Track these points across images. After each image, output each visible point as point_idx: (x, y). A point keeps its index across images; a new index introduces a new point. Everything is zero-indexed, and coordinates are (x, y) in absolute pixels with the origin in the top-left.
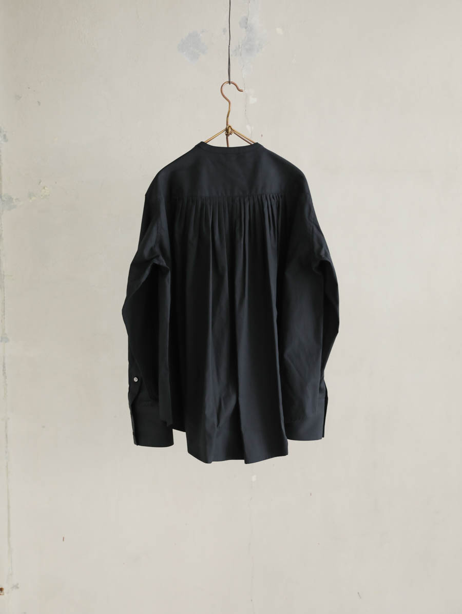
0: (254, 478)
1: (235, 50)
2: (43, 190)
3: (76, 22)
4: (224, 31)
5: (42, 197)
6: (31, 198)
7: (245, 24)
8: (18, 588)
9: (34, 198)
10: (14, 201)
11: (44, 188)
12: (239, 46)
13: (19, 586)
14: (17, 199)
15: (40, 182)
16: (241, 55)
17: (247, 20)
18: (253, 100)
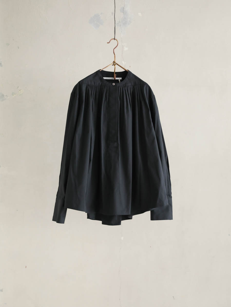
0: (122, 238)
1: (118, 23)
2: (20, 91)
3: (38, 7)
4: (112, 13)
5: (19, 95)
6: (13, 95)
7: (123, 10)
8: (2, 291)
9: (15, 95)
10: (5, 96)
11: (20, 90)
12: (120, 21)
13: (3, 290)
14: (6, 96)
15: (18, 87)
16: (120, 26)
17: (124, 8)
18: (126, 49)
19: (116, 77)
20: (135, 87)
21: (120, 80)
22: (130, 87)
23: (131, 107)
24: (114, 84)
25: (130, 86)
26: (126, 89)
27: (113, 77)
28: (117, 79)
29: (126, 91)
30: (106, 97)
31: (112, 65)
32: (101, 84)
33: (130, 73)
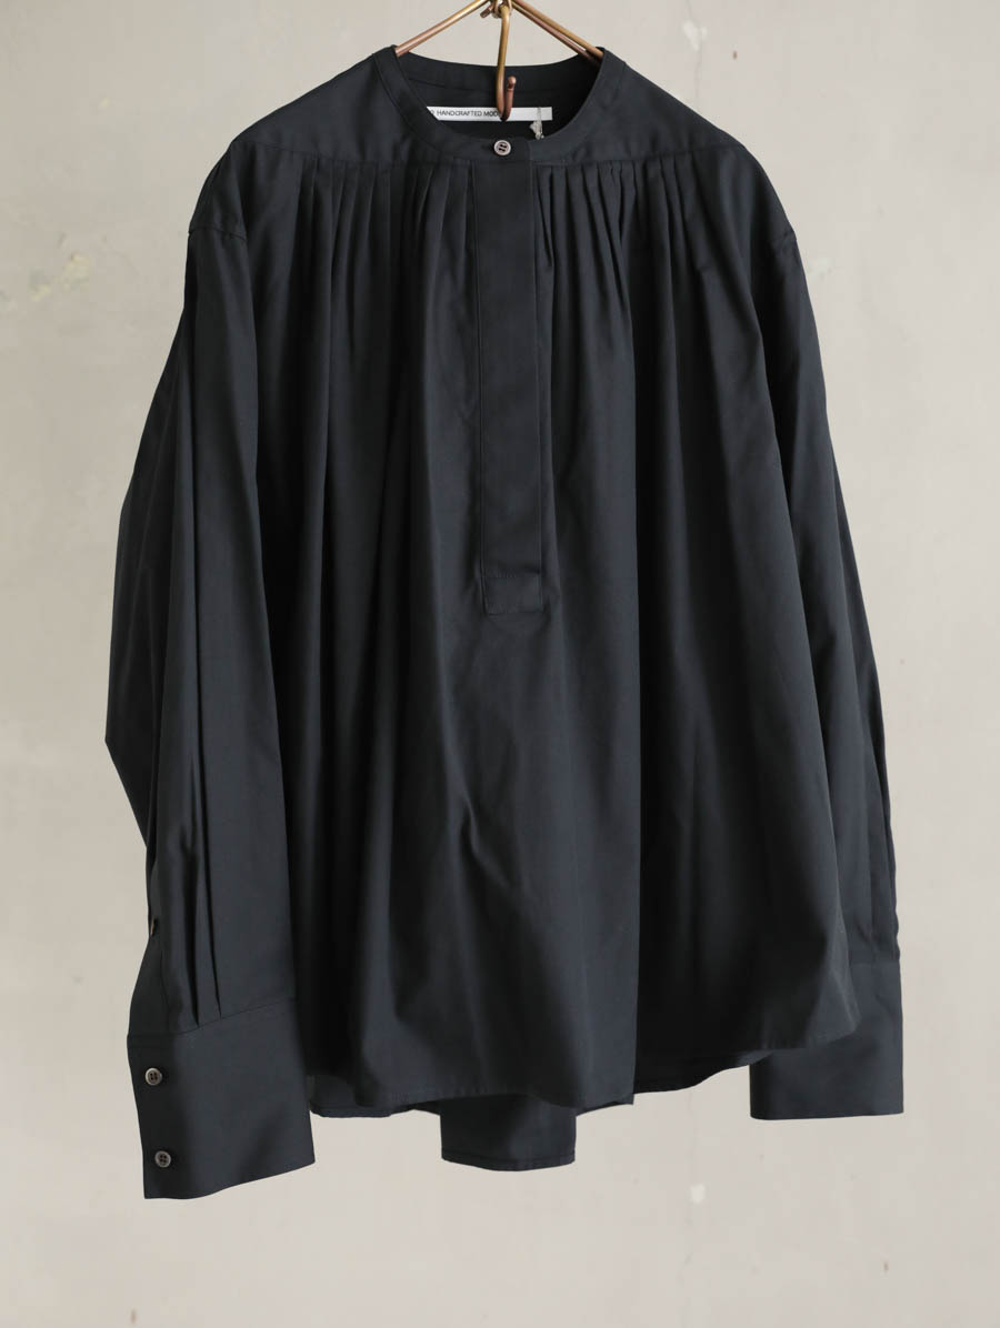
19: (516, 105)
20: (653, 171)
21: (543, 122)
22: (617, 166)
23: (629, 312)
24: (502, 148)
25: (621, 162)
26: (592, 185)
27: (492, 102)
28: (518, 114)
29: (595, 200)
30: (449, 241)
31: (484, 14)
32: (412, 152)
33: (620, 67)
